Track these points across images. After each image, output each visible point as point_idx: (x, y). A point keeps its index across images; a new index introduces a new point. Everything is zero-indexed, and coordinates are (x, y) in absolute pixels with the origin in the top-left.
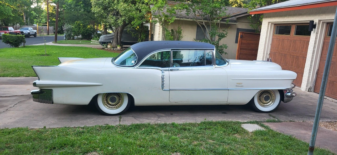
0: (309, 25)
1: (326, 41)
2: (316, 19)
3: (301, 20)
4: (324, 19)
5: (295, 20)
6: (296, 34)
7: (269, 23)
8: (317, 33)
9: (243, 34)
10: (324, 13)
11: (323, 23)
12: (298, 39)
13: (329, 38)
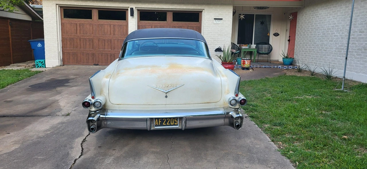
1: (140, 24)
2: (133, 6)
4: (139, 7)
6: (99, 19)
7: (57, 4)
11: (137, 9)
12: (106, 23)
13: (143, 22)
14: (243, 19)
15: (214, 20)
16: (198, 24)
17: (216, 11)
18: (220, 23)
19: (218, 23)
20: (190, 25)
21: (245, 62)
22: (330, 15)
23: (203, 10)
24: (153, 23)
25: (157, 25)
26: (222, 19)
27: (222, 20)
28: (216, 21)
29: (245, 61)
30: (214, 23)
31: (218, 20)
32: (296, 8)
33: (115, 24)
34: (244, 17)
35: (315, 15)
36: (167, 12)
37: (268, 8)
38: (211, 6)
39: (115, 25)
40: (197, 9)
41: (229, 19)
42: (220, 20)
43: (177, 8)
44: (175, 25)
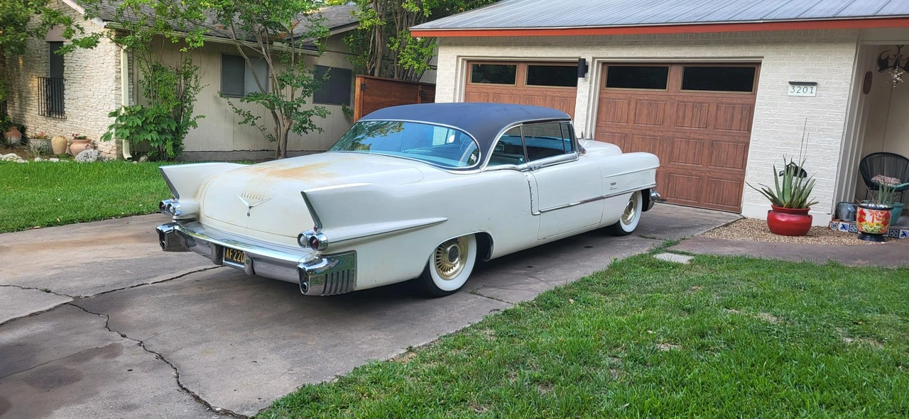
0: (577, 65)
1: (605, 96)
2: (588, 55)
3: (549, 56)
4: (601, 56)
5: (535, 56)
6: (529, 83)
7: (459, 57)
8: (591, 82)
9: (366, 80)
10: (604, 45)
11: (598, 62)
12: (537, 93)
13: (610, 92)
15: (790, 87)
16: (749, 96)
17: (800, 62)
18: (808, 94)
19: (801, 94)
20: (724, 100)
21: (865, 214)
23: (763, 60)
24: (635, 92)
25: (641, 98)
26: (814, 84)
27: (815, 88)
28: (797, 88)
29: (865, 211)
30: (790, 94)
31: (802, 87)
33: (554, 95)
36: (669, 66)
39: (555, 97)
41: (841, 83)
42: (809, 88)
43: (688, 56)
44: (685, 100)
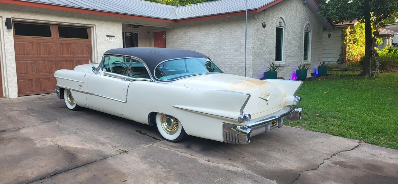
10: (18, 11)
14: (129, 36)
15: (107, 37)
16: (88, 41)
17: (107, 28)
18: (112, 40)
19: (110, 40)
20: (79, 42)
22: (205, 36)
23: (94, 26)
26: (114, 36)
27: (114, 38)
28: (109, 38)
30: (107, 40)
31: (110, 37)
32: (164, 28)
34: (130, 34)
35: (188, 36)
36: (51, 25)
37: (142, 26)
38: (102, 22)
40: (87, 24)
41: (120, 36)
42: (112, 38)
43: (66, 22)
44: (62, 42)
